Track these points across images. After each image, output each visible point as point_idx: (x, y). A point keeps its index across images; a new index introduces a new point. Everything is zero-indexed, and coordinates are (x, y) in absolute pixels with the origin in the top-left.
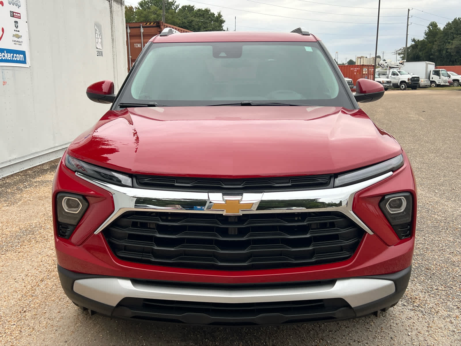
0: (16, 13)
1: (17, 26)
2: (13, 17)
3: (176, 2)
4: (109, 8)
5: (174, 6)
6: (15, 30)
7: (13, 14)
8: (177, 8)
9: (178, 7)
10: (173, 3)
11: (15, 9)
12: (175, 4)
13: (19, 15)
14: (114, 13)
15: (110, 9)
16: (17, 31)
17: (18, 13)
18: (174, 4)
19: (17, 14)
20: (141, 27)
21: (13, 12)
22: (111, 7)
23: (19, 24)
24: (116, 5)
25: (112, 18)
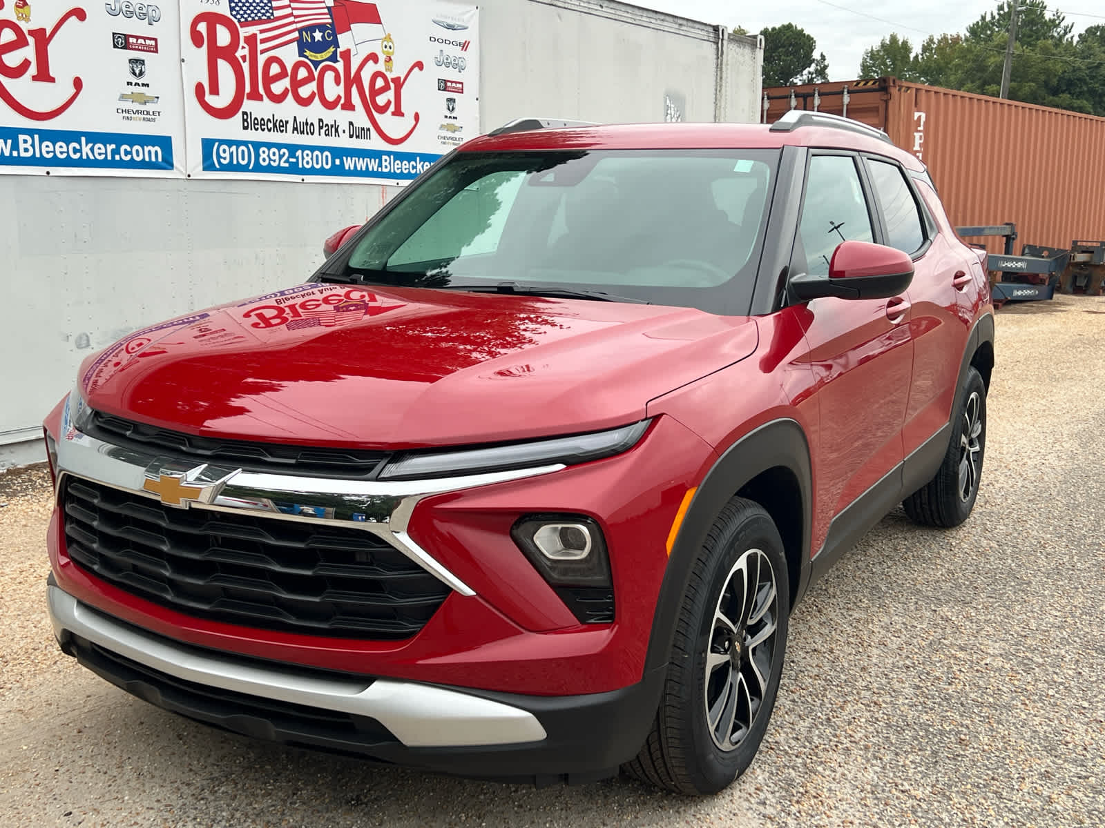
0: (452, 82)
1: (453, 109)
2: (444, 90)
3: (1063, 19)
4: (715, 57)
5: (1059, 30)
6: (446, 117)
7: (444, 85)
8: (1066, 33)
9: (1070, 32)
10: (1057, 22)
11: (450, 74)
12: (1062, 24)
13: (460, 86)
14: (729, 67)
15: (718, 58)
16: (450, 117)
17: (456, 83)
18: (1060, 23)
19: (454, 85)
20: (845, 93)
21: (446, 81)
22: (719, 54)
23: (456, 105)
24: (738, 50)
25: (721, 78)
